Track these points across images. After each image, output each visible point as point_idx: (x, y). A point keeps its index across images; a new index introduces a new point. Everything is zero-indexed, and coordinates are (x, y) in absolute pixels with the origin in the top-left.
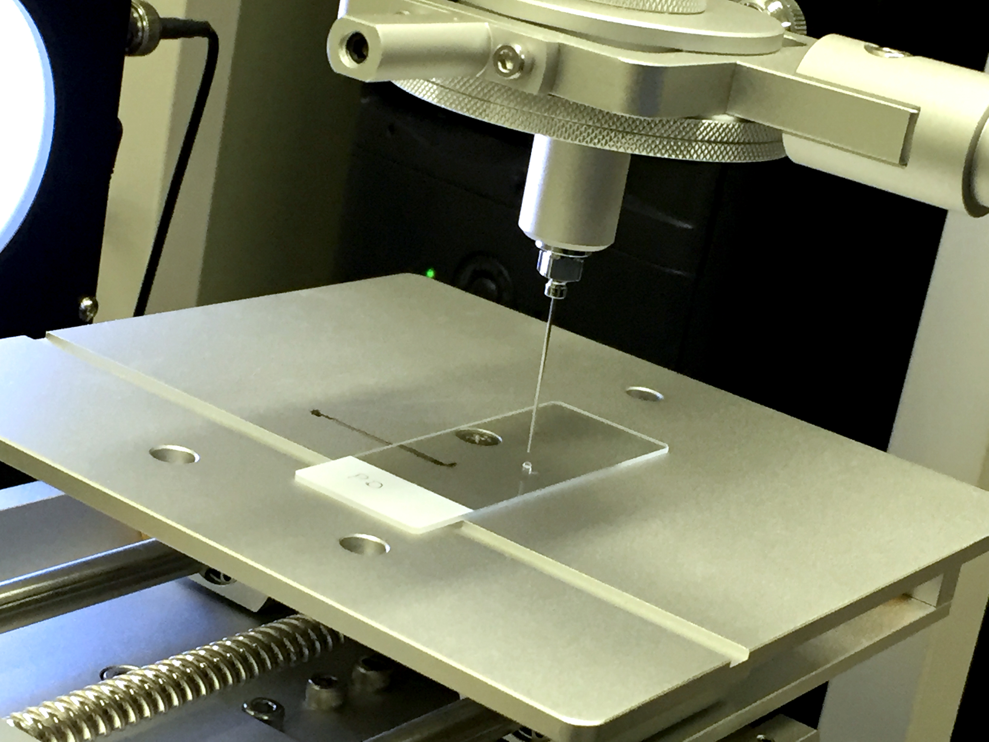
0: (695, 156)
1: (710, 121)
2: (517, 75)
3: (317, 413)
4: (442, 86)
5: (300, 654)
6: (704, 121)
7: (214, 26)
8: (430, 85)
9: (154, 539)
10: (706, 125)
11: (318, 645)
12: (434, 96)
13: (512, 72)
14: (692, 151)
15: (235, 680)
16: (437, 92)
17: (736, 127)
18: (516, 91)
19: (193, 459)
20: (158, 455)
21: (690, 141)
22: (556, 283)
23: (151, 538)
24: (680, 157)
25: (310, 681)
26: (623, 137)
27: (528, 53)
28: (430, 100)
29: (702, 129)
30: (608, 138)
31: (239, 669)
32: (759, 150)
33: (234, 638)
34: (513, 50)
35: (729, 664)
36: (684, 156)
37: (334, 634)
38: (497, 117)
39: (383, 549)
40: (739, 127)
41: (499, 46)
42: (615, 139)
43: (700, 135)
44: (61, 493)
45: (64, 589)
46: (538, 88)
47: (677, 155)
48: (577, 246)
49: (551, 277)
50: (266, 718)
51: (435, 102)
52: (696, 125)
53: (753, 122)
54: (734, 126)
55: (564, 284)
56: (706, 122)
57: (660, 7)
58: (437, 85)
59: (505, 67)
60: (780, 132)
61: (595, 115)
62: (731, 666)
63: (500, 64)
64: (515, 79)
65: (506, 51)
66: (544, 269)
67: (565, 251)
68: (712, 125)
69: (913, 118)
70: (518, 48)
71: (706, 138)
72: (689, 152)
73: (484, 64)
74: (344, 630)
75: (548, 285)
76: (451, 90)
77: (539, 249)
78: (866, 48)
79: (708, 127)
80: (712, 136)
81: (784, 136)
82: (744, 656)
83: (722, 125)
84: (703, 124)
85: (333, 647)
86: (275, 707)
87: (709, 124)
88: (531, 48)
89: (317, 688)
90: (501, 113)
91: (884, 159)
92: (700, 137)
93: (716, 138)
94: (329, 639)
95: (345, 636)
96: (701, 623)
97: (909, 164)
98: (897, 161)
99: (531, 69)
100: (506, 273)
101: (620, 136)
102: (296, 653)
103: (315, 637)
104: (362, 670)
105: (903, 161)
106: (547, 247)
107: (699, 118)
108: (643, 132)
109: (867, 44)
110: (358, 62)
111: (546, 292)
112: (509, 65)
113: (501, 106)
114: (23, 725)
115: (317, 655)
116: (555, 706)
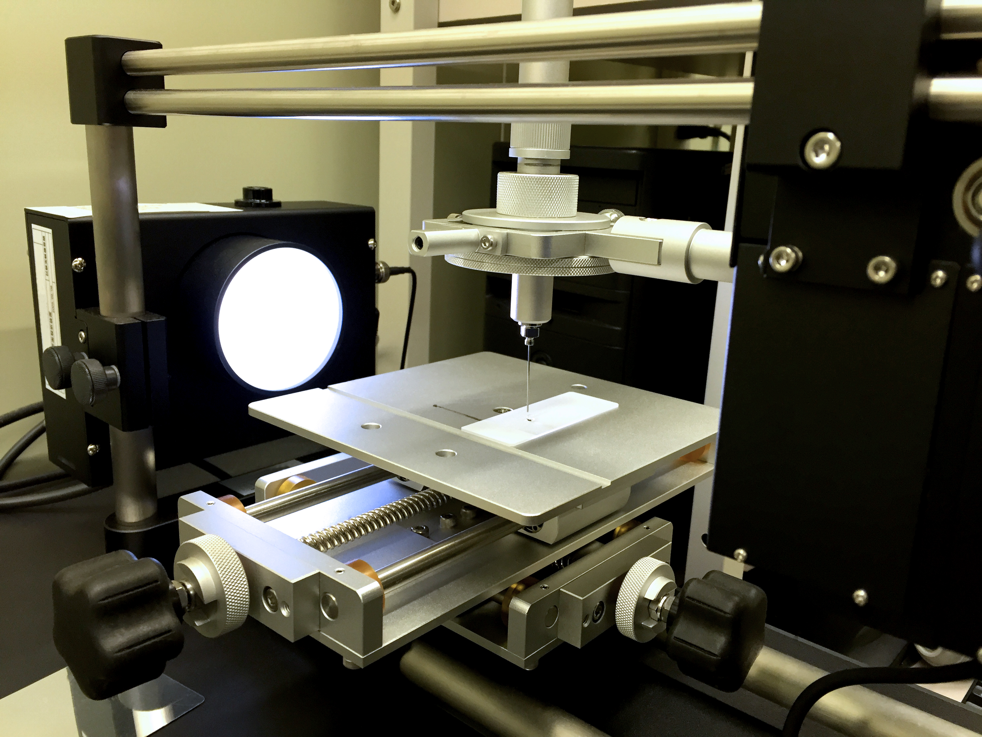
0: (573, 274)
1: (577, 259)
2: (490, 248)
3: (435, 406)
4: (464, 259)
5: (432, 505)
6: (574, 259)
7: (413, 268)
8: (460, 259)
9: (373, 465)
10: (575, 260)
11: (440, 500)
12: (462, 264)
13: (488, 247)
14: (571, 272)
15: (403, 517)
16: (463, 262)
17: (589, 260)
18: (494, 255)
19: (380, 427)
20: (364, 427)
21: (569, 268)
22: (529, 339)
23: (371, 465)
24: (566, 275)
25: (441, 517)
26: (540, 269)
27: (494, 239)
28: (460, 266)
29: (574, 262)
30: (534, 271)
31: (404, 513)
32: (601, 269)
33: (403, 499)
34: (487, 238)
35: (601, 487)
36: (568, 275)
37: (448, 497)
38: (487, 268)
39: (455, 454)
40: (591, 260)
41: (482, 237)
42: (537, 271)
43: (573, 265)
44: (350, 457)
45: (335, 487)
46: (500, 253)
47: (564, 275)
48: (534, 322)
49: (526, 336)
50: (421, 533)
51: (462, 266)
52: (571, 261)
53: (599, 257)
54: (588, 260)
55: (532, 339)
56: (575, 259)
57: (553, 215)
58: (463, 259)
59: (485, 245)
60: (607, 259)
61: (527, 261)
62: (602, 488)
63: (483, 244)
64: (490, 250)
65: (485, 238)
66: (523, 333)
67: (532, 325)
68: (578, 260)
69: (661, 244)
70: (490, 237)
71: (576, 266)
72: (569, 272)
73: (478, 245)
74: (451, 495)
75: (526, 341)
76: (468, 260)
77: (520, 326)
78: (640, 219)
79: (576, 261)
80: (579, 265)
81: (609, 260)
82: (609, 484)
83: (583, 260)
84: (574, 260)
85: (447, 501)
86: (425, 527)
87: (577, 260)
88: (496, 237)
89: (444, 519)
90: (489, 266)
91: (651, 263)
92: (574, 266)
93: (581, 265)
94: (445, 498)
95: (452, 498)
96: (590, 472)
97: (662, 265)
98: (657, 263)
99: (496, 245)
100: (549, 357)
101: (539, 269)
102: (430, 504)
103: (438, 497)
104: (464, 511)
105: (659, 263)
106: (523, 324)
107: (572, 257)
108: (548, 266)
109: (641, 217)
110: (420, 249)
111: (526, 344)
112: (487, 244)
113: (488, 263)
114: (307, 541)
115: (440, 505)
116: (519, 509)
